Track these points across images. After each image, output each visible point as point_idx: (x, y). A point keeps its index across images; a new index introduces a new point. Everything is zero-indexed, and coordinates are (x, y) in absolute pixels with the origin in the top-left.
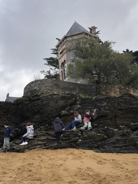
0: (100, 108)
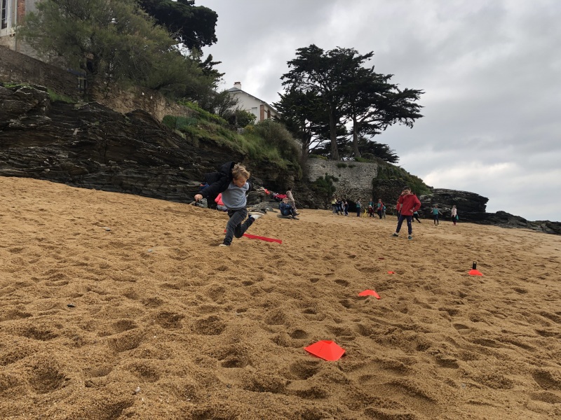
0: (85, 129)
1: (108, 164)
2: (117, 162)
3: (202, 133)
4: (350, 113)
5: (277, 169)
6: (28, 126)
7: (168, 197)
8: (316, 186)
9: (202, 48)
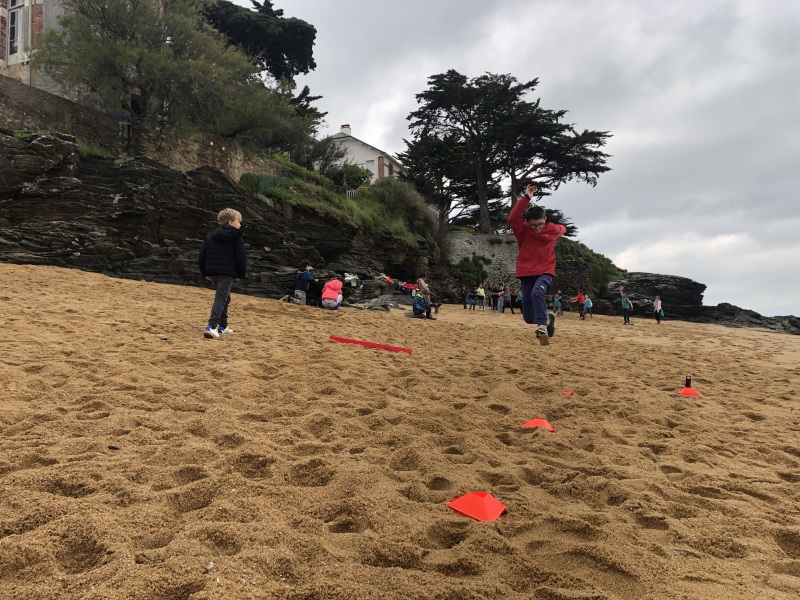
0: (129, 195)
1: (163, 244)
2: (176, 241)
3: (296, 198)
4: (508, 166)
5: (403, 247)
6: (48, 192)
7: (249, 290)
8: (459, 272)
9: (295, 78)
